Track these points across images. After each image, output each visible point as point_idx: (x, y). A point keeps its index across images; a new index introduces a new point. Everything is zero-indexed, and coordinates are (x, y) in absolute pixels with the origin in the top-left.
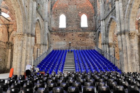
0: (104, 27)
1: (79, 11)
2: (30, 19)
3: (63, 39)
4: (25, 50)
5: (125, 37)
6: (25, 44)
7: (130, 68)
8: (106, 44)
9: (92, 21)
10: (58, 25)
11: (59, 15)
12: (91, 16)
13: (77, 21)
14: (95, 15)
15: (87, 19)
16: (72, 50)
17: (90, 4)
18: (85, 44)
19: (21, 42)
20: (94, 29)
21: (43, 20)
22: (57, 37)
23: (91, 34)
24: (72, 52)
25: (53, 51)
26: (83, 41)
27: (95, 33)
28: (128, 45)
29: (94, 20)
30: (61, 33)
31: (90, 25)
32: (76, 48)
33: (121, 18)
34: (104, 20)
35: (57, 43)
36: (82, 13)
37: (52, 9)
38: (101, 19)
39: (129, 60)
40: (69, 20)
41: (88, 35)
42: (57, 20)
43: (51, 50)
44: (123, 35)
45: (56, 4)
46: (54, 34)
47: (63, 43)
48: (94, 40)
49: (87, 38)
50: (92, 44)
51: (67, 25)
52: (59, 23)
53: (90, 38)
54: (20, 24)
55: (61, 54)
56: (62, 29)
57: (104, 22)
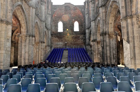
0: (88, 34)
1: (72, 19)
2: (42, 33)
3: (61, 40)
4: (40, 51)
5: (95, 43)
6: (40, 48)
7: (97, 60)
8: (89, 45)
9: (82, 27)
10: (57, 30)
11: (58, 22)
12: (81, 23)
13: (71, 27)
14: (84, 22)
15: (79, 25)
16: (67, 49)
17: (81, 13)
18: (77, 43)
19: (38, 46)
20: (84, 33)
21: (48, 30)
22: (57, 39)
23: (81, 36)
24: (67, 50)
25: (54, 49)
26: (76, 41)
27: (84, 35)
28: (96, 48)
29: (83, 26)
30: (60, 36)
31: (81, 29)
32: (70, 47)
33: (94, 32)
34: (88, 29)
35: (56, 43)
36: (75, 21)
37: (53, 18)
38: (86, 28)
39: (97, 56)
40: (65, 26)
41: (79, 37)
42: (56, 26)
43: (53, 48)
44: (94, 42)
45: (55, 14)
46: (55, 37)
47: (61, 43)
48: (84, 41)
49: (78, 39)
50: (82, 44)
51: (64, 30)
52: (58, 28)
53: (81, 40)
54: (38, 37)
55: (60, 52)
56: (60, 33)
57: (88, 30)
